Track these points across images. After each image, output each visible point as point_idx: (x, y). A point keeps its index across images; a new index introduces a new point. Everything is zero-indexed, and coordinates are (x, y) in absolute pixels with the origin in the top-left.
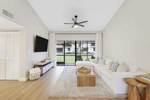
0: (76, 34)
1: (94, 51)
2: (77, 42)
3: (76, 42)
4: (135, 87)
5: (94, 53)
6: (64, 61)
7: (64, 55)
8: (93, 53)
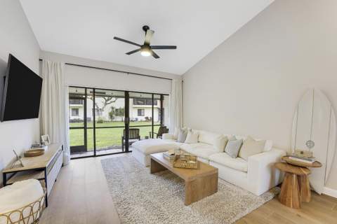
0: (128, 73)
1: (138, 115)
2: (131, 94)
3: (127, 93)
4: (295, 176)
5: (139, 120)
6: (83, 144)
7: (94, 128)
8: (137, 119)
